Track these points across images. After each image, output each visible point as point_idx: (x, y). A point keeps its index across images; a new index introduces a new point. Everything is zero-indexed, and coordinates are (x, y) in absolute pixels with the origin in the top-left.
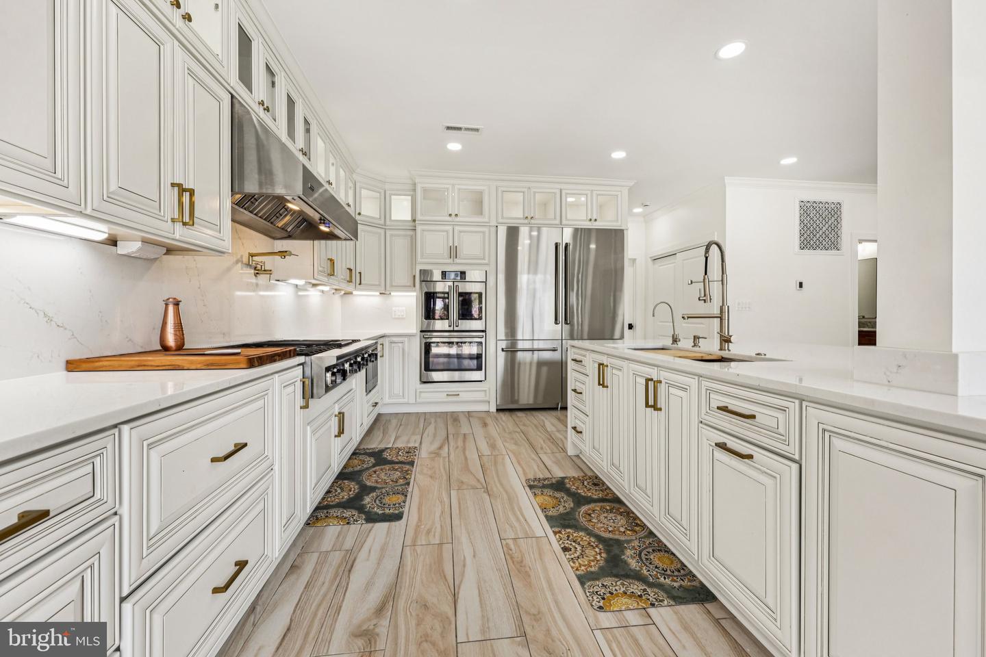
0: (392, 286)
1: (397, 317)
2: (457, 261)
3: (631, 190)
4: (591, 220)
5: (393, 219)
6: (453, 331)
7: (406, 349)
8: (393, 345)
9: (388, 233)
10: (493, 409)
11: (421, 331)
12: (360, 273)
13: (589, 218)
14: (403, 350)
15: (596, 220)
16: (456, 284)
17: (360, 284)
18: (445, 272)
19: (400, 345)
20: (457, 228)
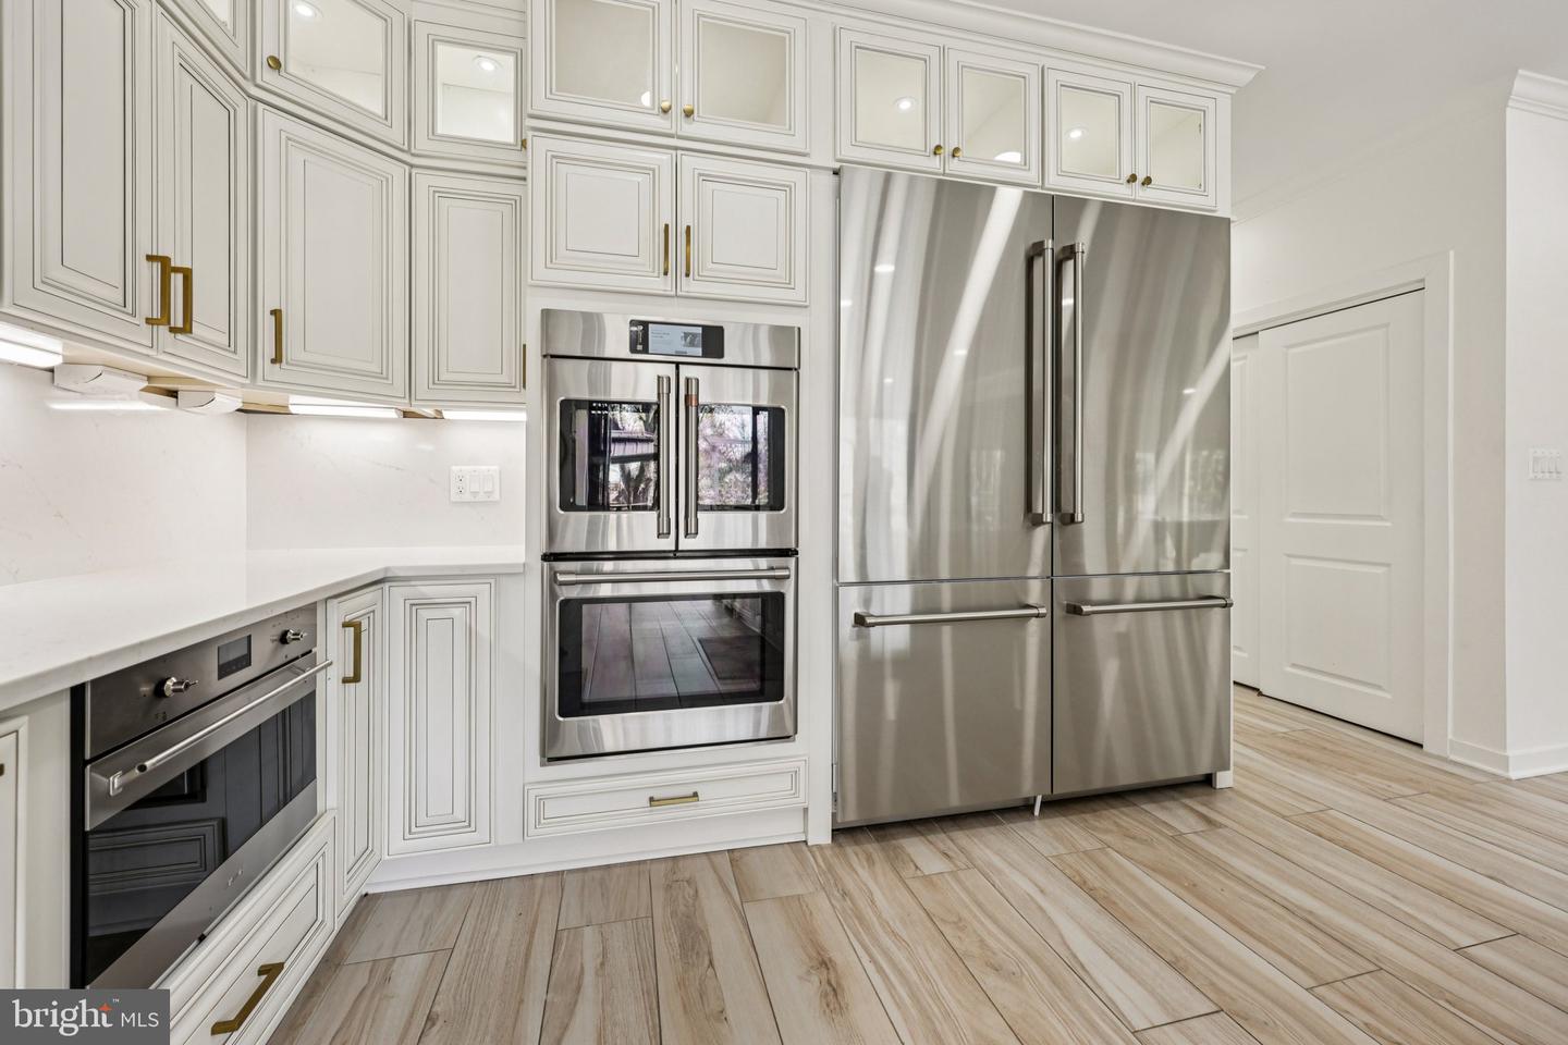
0: (435, 381)
1: (467, 497)
2: (690, 286)
3: (1242, 98)
4: (1133, 178)
5: (439, 131)
6: (676, 554)
7: (484, 630)
8: (425, 614)
9: (423, 181)
10: (821, 835)
11: (546, 557)
12: (276, 313)
13: (1127, 174)
14: (470, 632)
15: (1148, 181)
16: (685, 371)
17: (277, 360)
18: (645, 324)
19: (457, 612)
20: (689, 162)
